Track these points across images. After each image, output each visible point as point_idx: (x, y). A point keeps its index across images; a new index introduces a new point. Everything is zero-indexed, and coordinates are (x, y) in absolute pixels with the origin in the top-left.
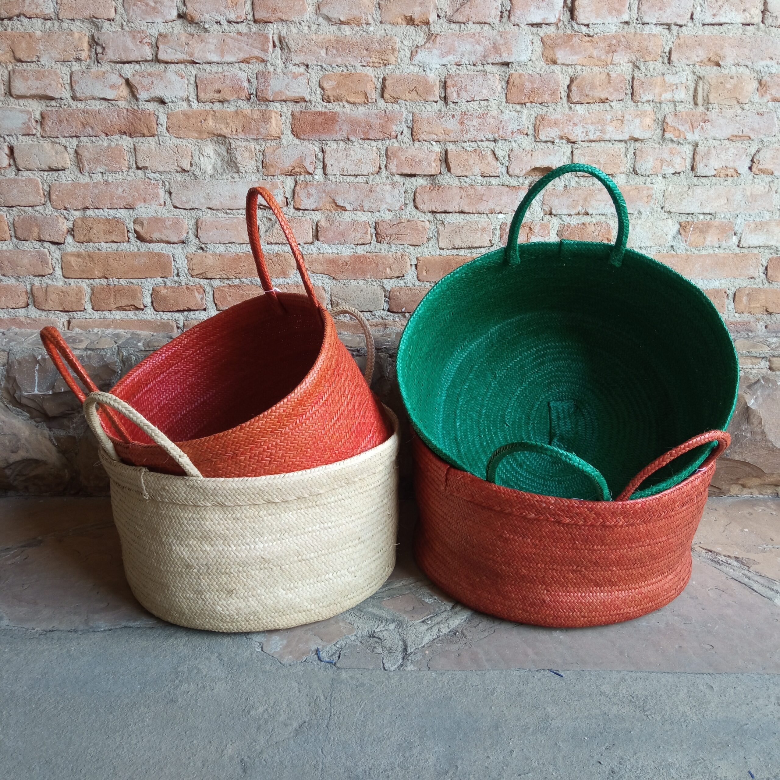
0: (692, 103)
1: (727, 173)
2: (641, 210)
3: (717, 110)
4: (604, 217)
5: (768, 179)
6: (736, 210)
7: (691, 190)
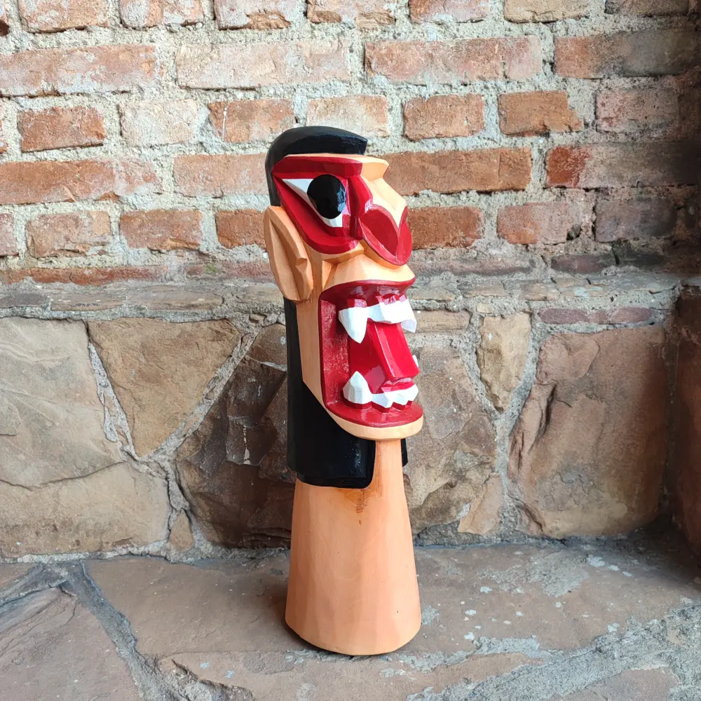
1: (268, 21)
2: (142, 85)
4: (86, 99)
5: (334, 29)
6: (291, 80)
7: (216, 50)
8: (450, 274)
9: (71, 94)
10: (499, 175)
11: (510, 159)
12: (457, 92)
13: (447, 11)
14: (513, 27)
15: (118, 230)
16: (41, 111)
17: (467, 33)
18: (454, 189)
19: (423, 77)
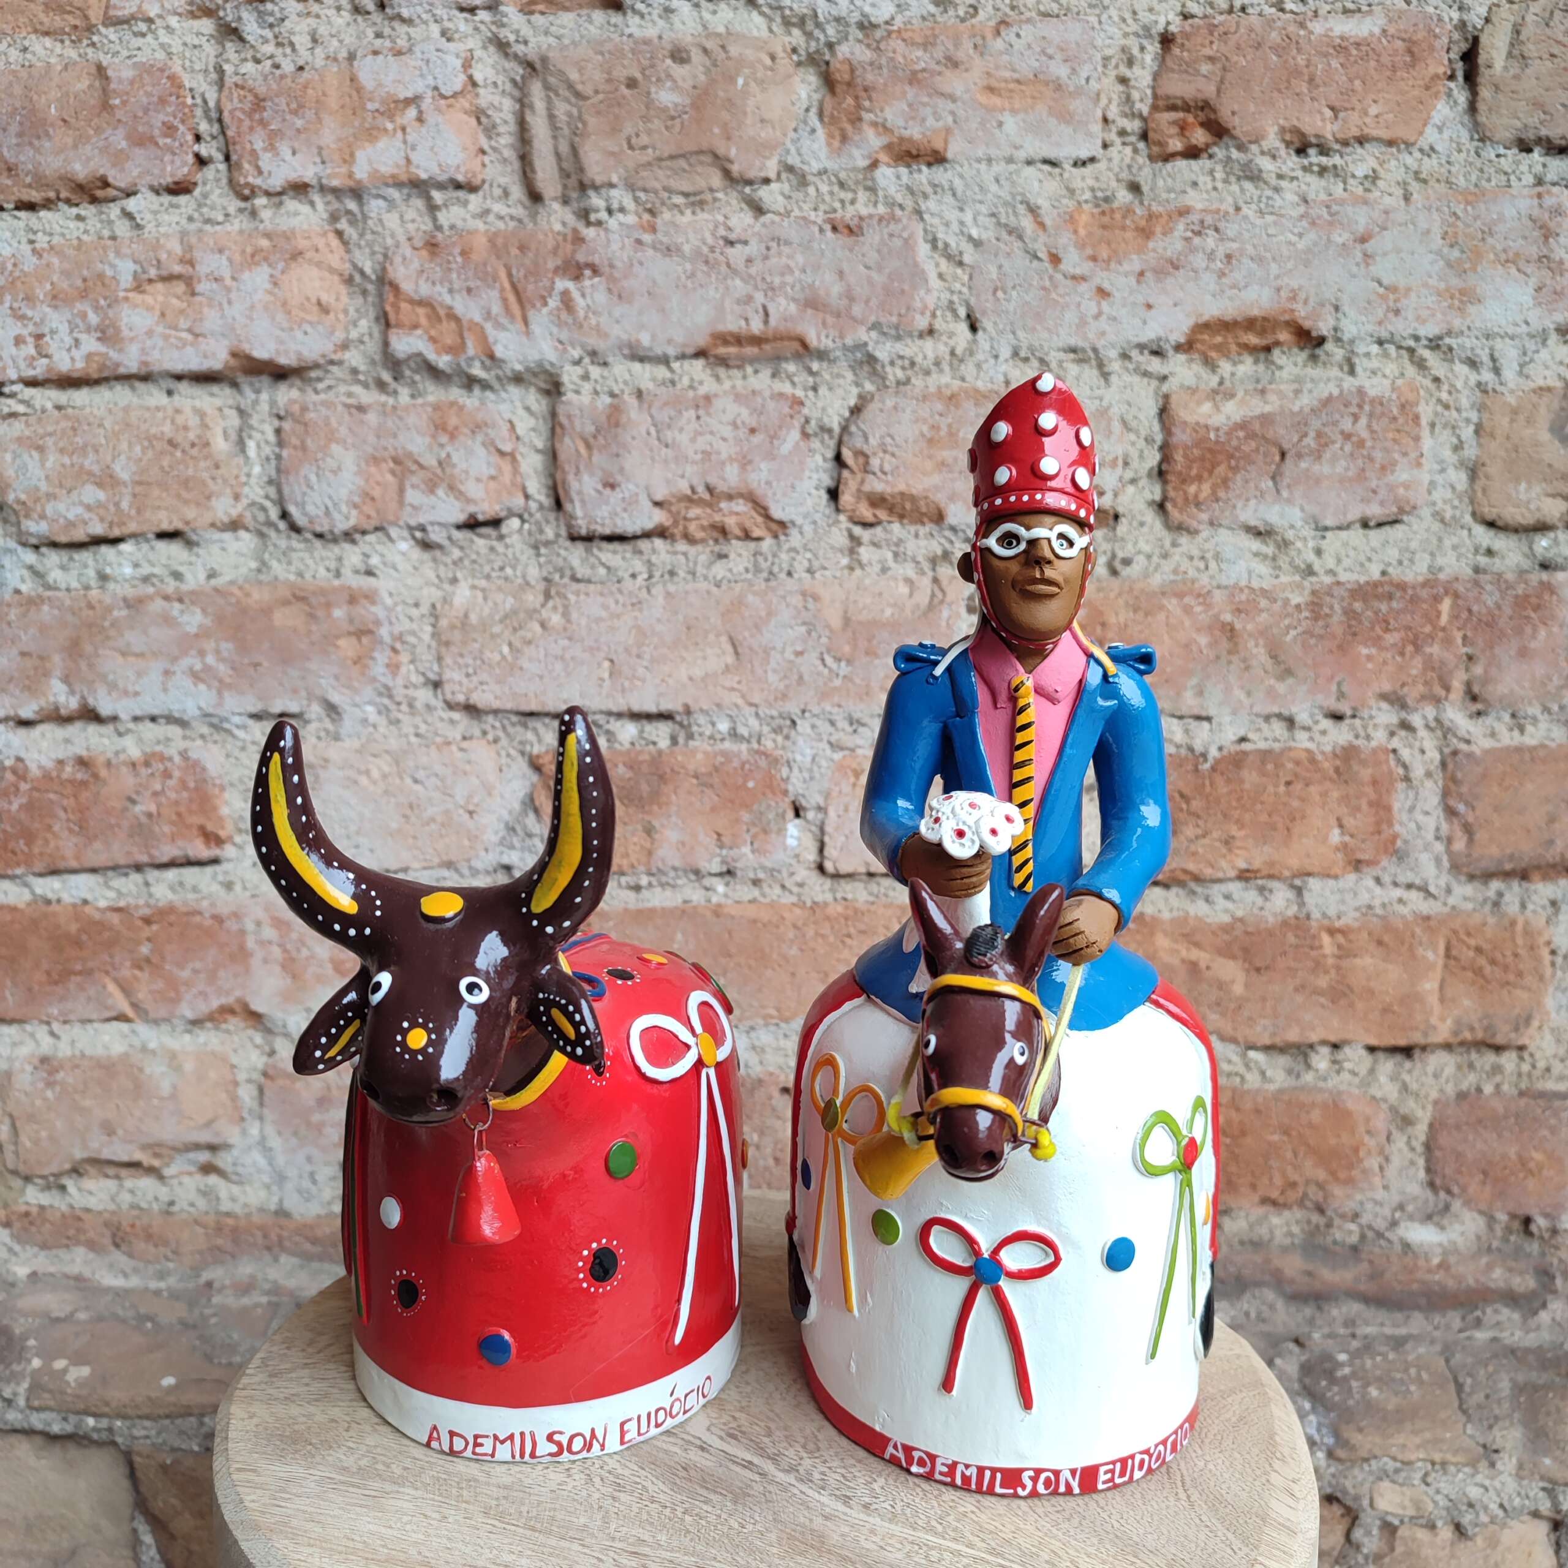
0: (517, 192)
1: (717, 518)
2: (335, 698)
3: (631, 219)
4: (175, 731)
5: (923, 543)
6: (784, 697)
7: (558, 601)
8: (1270, 1295)
9: (136, 719)
10: (1442, 1000)
11: (1479, 950)
12: (1311, 739)
13: (1285, 494)
14: (1501, 542)
15: (255, 1105)
16: (49, 764)
17: (1347, 562)
18: (1293, 1035)
19: (1200, 693)
